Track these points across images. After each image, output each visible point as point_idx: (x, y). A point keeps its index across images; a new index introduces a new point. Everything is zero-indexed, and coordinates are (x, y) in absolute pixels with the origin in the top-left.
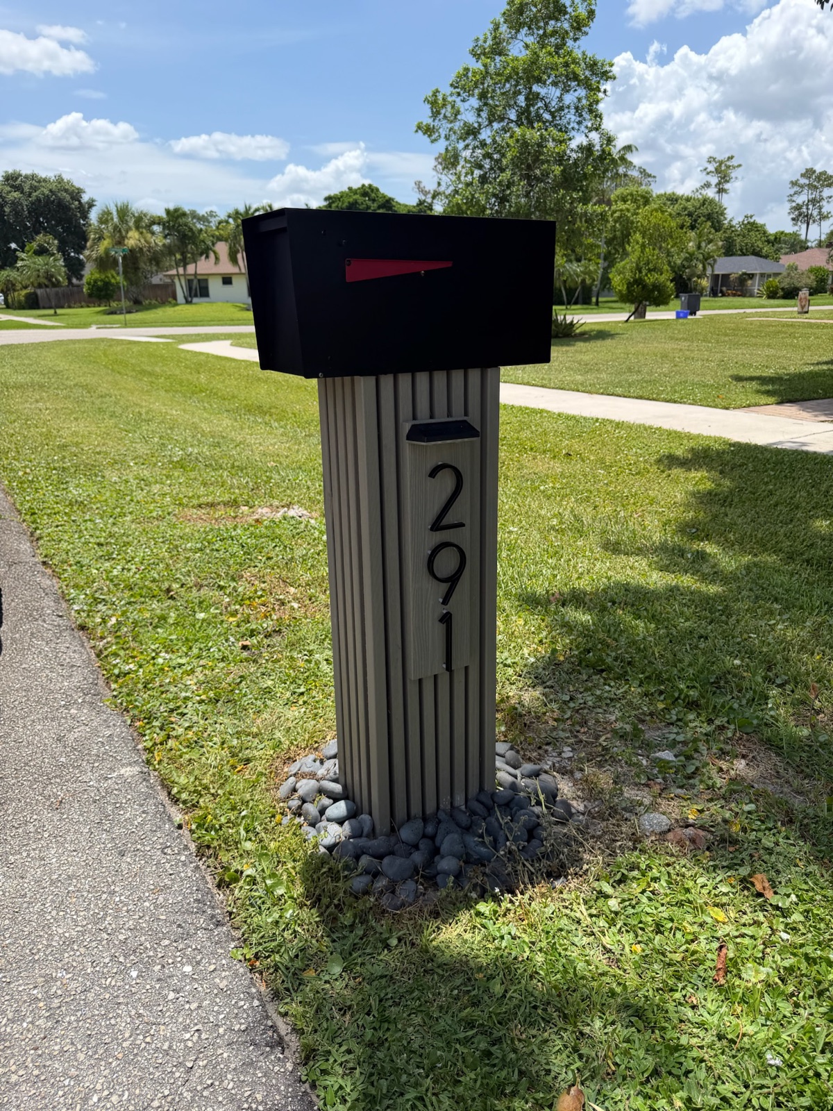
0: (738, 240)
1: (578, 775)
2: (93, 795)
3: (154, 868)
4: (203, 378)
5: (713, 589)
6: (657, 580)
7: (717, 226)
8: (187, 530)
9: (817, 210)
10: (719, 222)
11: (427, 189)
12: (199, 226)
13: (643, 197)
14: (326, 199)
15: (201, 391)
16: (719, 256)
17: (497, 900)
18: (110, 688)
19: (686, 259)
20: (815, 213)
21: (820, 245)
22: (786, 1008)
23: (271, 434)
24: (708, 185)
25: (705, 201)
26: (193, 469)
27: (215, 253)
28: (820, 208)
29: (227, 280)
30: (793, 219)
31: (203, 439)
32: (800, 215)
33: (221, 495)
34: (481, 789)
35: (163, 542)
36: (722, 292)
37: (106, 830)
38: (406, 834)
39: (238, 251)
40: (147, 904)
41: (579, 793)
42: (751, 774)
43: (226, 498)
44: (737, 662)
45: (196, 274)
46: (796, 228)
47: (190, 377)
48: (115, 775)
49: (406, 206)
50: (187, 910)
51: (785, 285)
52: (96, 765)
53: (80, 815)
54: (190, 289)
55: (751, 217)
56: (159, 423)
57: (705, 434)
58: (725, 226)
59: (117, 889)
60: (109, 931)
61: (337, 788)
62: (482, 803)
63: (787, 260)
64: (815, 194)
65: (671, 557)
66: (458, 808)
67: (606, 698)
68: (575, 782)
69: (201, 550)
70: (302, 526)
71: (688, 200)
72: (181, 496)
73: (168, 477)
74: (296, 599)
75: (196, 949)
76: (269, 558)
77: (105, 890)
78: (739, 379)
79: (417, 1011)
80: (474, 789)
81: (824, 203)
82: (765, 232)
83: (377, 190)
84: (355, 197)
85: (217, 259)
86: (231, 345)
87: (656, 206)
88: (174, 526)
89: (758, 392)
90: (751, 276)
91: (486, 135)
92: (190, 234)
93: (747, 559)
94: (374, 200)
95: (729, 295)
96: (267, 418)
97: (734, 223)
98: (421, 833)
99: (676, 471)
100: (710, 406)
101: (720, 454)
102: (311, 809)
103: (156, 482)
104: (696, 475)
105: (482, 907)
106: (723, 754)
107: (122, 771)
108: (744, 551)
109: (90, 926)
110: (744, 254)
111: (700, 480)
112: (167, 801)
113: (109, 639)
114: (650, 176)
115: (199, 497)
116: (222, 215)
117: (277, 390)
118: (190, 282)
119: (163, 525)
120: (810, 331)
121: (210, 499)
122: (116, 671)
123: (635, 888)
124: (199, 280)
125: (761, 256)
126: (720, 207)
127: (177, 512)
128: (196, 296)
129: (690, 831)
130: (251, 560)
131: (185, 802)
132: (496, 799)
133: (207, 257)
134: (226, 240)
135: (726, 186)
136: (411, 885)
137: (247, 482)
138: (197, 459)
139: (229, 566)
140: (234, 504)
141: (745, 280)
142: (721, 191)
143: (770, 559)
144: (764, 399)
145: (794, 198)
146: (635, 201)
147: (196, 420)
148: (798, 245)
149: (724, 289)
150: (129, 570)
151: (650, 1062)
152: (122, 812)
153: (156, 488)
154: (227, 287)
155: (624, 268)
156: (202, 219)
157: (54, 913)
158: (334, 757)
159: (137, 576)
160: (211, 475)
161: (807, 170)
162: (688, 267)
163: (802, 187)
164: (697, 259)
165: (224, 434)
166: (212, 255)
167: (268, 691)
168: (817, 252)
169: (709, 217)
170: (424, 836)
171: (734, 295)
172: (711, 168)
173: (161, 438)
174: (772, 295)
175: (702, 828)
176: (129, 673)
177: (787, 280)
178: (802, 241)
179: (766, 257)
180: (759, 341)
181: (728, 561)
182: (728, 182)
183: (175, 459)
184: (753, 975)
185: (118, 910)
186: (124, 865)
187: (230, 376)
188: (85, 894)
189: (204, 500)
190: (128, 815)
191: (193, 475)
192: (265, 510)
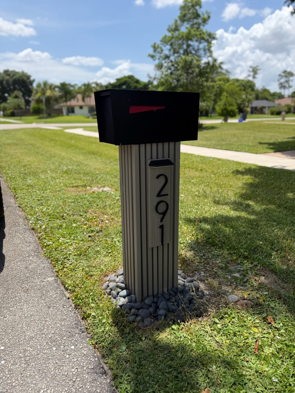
0: (260, 95)
1: (206, 282)
2: (38, 287)
3: (60, 312)
4: (73, 142)
5: (252, 217)
6: (233, 214)
7: (253, 90)
8: (69, 195)
10: (253, 88)
11: (152, 76)
12: (71, 89)
13: (227, 79)
14: (116, 80)
15: (72, 146)
16: (254, 100)
17: (179, 324)
18: (43, 250)
19: (242, 101)
20: (287, 85)
21: (289, 97)
22: (279, 362)
23: (97, 161)
24: (249, 76)
25: (249, 81)
26: (70, 174)
28: (289, 84)
29: (81, 107)
30: (280, 88)
31: (74, 163)
32: (282, 86)
33: (80, 183)
34: (173, 286)
35: (60, 199)
37: (43, 299)
38: (147, 301)
40: (58, 325)
41: (207, 288)
42: (266, 282)
43: (82, 184)
44: (261, 243)
45: (70, 105)
46: (280, 91)
47: (68, 141)
48: (46, 280)
49: (144, 82)
50: (72, 327)
52: (39, 277)
53: (35, 294)
54: (68, 110)
55: (265, 87)
56: (58, 158)
57: (249, 163)
58: (256, 90)
59: (48, 320)
60: (45, 334)
61: (123, 285)
62: (173, 291)
63: (277, 102)
64: (287, 79)
65: (237, 206)
66: (165, 293)
67: (216, 255)
68: (205, 284)
69: (74, 202)
70: (109, 194)
71: (243, 81)
72: (66, 183)
73: (62, 176)
74: (107, 219)
75: (75, 340)
76: (98, 205)
77: (44, 320)
78: (261, 143)
79: (152, 362)
80: (170, 286)
81: (290, 82)
82: (270, 92)
83: (134, 77)
84: (126, 79)
85: (78, 100)
86: (83, 130)
87: (231, 83)
88: (64, 194)
89: (268, 148)
90: (265, 107)
91: (172, 58)
92: (68, 91)
93: (264, 207)
94: (133, 80)
95: (257, 114)
96: (96, 156)
97: (259, 89)
99: (239, 176)
100: (251, 153)
101: (254, 170)
102: (114, 292)
103: (58, 178)
104: (246, 177)
105: (174, 327)
106: (256, 275)
107: (48, 279)
108: (263, 204)
109: (39, 332)
110: (262, 100)
111: (248, 179)
112: (64, 290)
113: (43, 233)
114: (229, 72)
115: (73, 184)
116: (80, 85)
118: (68, 108)
119: (60, 194)
120: (285, 127)
121: (77, 184)
122: (45, 244)
123: (227, 321)
124: (71, 108)
125: (268, 100)
126: (254, 83)
127: (65, 189)
128: (70, 113)
129: (245, 301)
130: (91, 206)
131: (70, 290)
132: (178, 290)
133: (74, 99)
134: (81, 94)
135: (256, 76)
136: (149, 319)
137: (89, 179)
138: (72, 170)
139: (84, 208)
140: (85, 186)
141: (263, 109)
142: (254, 78)
143: (272, 207)
144: (270, 151)
145: (280, 81)
146: (224, 81)
147: (71, 156)
148: (281, 97)
149: (255, 111)
150: (49, 209)
151: (232, 380)
152: (49, 293)
153: (58, 181)
154: (81, 110)
155: (220, 104)
156: (73, 86)
157: (26, 328)
158: (122, 274)
159: (52, 211)
160: (77, 176)
161: (284, 71)
162: (243, 104)
163: (283, 76)
164: (246, 101)
165: (81, 162)
166: (76, 99)
167: (98, 251)
168: (288, 99)
169: (250, 87)
170: (153, 302)
171: (259, 114)
172: (251, 69)
173: (59, 163)
174: (272, 114)
175: (249, 300)
176: (50, 245)
177: (277, 109)
178: (282, 95)
179: (270, 100)
180: (267, 130)
181: (258, 208)
182: (257, 74)
183: (64, 170)
184: (268, 351)
185: (48, 327)
186: (50, 311)
187: (82, 141)
188: (37, 321)
189: (74, 185)
190: (51, 294)
191: (70, 176)
192: (96, 188)
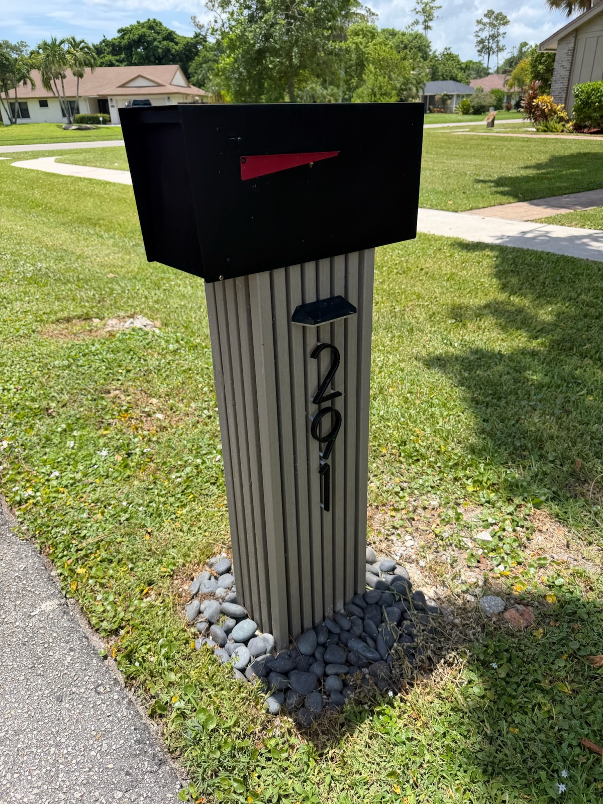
0: (440, 67)
1: (422, 563)
2: (21, 637)
3: (92, 711)
4: (37, 194)
7: (425, 57)
8: (52, 347)
9: (495, 44)
10: (426, 53)
11: (201, 23)
12: (14, 56)
13: (371, 32)
14: (119, 31)
15: (38, 206)
16: (428, 81)
19: (404, 84)
20: (494, 46)
21: (497, 72)
23: (102, 244)
24: (417, 22)
25: (417, 36)
26: (45, 285)
27: (31, 80)
28: (498, 42)
29: (43, 103)
30: (479, 51)
31: (48, 254)
32: (483, 47)
33: (73, 309)
34: (356, 593)
35: (34, 361)
36: (429, 109)
37: (40, 675)
38: (304, 646)
39: (50, 79)
40: (93, 753)
41: (426, 580)
43: (79, 311)
45: (16, 98)
46: (481, 58)
47: (25, 193)
48: (37, 611)
49: (185, 38)
50: (130, 753)
51: (475, 103)
52: (18, 602)
53: (14, 660)
54: (13, 111)
55: (449, 49)
56: (8, 239)
57: (446, 236)
58: (431, 57)
59: (63, 741)
60: (65, 790)
61: (237, 608)
62: (358, 606)
63: (475, 84)
64: (494, 31)
66: (339, 612)
67: (427, 487)
68: (422, 569)
69: (69, 366)
70: (150, 336)
71: (403, 34)
72: (41, 313)
73: (25, 293)
74: (160, 410)
75: (147, 796)
76: (128, 371)
77: (51, 742)
80: (350, 595)
81: (500, 38)
82: (459, 61)
83: (161, 24)
84: (144, 30)
85: (33, 85)
86: (56, 161)
87: (380, 40)
88: (40, 345)
90: (450, 97)
92: (7, 63)
94: (158, 33)
95: (434, 112)
96: (97, 229)
97: (437, 54)
98: (316, 643)
100: (444, 210)
102: (217, 630)
103: (17, 300)
107: (43, 607)
109: (45, 787)
110: (444, 79)
113: (5, 465)
114: (373, 14)
115: (56, 313)
116: (33, 47)
117: (101, 203)
118: (12, 105)
119: (31, 344)
120: (501, 143)
121: (66, 314)
122: (18, 498)
124: (19, 103)
125: (457, 81)
126: (427, 41)
127: (39, 329)
128: (19, 117)
130: (113, 374)
133: (25, 83)
134: (39, 69)
135: (430, 24)
136: (317, 696)
137: (94, 295)
138: (47, 273)
139: (96, 382)
140: (87, 318)
141: (446, 100)
142: (427, 28)
145: (479, 34)
146: (365, 36)
147: (39, 234)
148: (482, 72)
149: (431, 107)
150: (9, 390)
152: (51, 653)
153: (17, 305)
154: (44, 109)
155: (363, 93)
156: (14, 49)
157: (9, 776)
158: (228, 571)
159: (17, 396)
160: (64, 290)
161: (489, 11)
162: (406, 90)
163: (485, 25)
164: (412, 83)
165: (65, 247)
166: (28, 81)
168: (496, 77)
169: (419, 49)
170: (318, 644)
171: (438, 112)
172: (419, 8)
173: (12, 254)
174: (466, 112)
176: (29, 499)
177: (476, 100)
178: (484, 69)
179: (460, 81)
180: (466, 152)
182: (431, 20)
183: (29, 275)
185: (68, 764)
186: (64, 712)
187: (60, 191)
188: (34, 750)
189: (60, 315)
190: (57, 656)
191: (46, 290)
192: (114, 322)
